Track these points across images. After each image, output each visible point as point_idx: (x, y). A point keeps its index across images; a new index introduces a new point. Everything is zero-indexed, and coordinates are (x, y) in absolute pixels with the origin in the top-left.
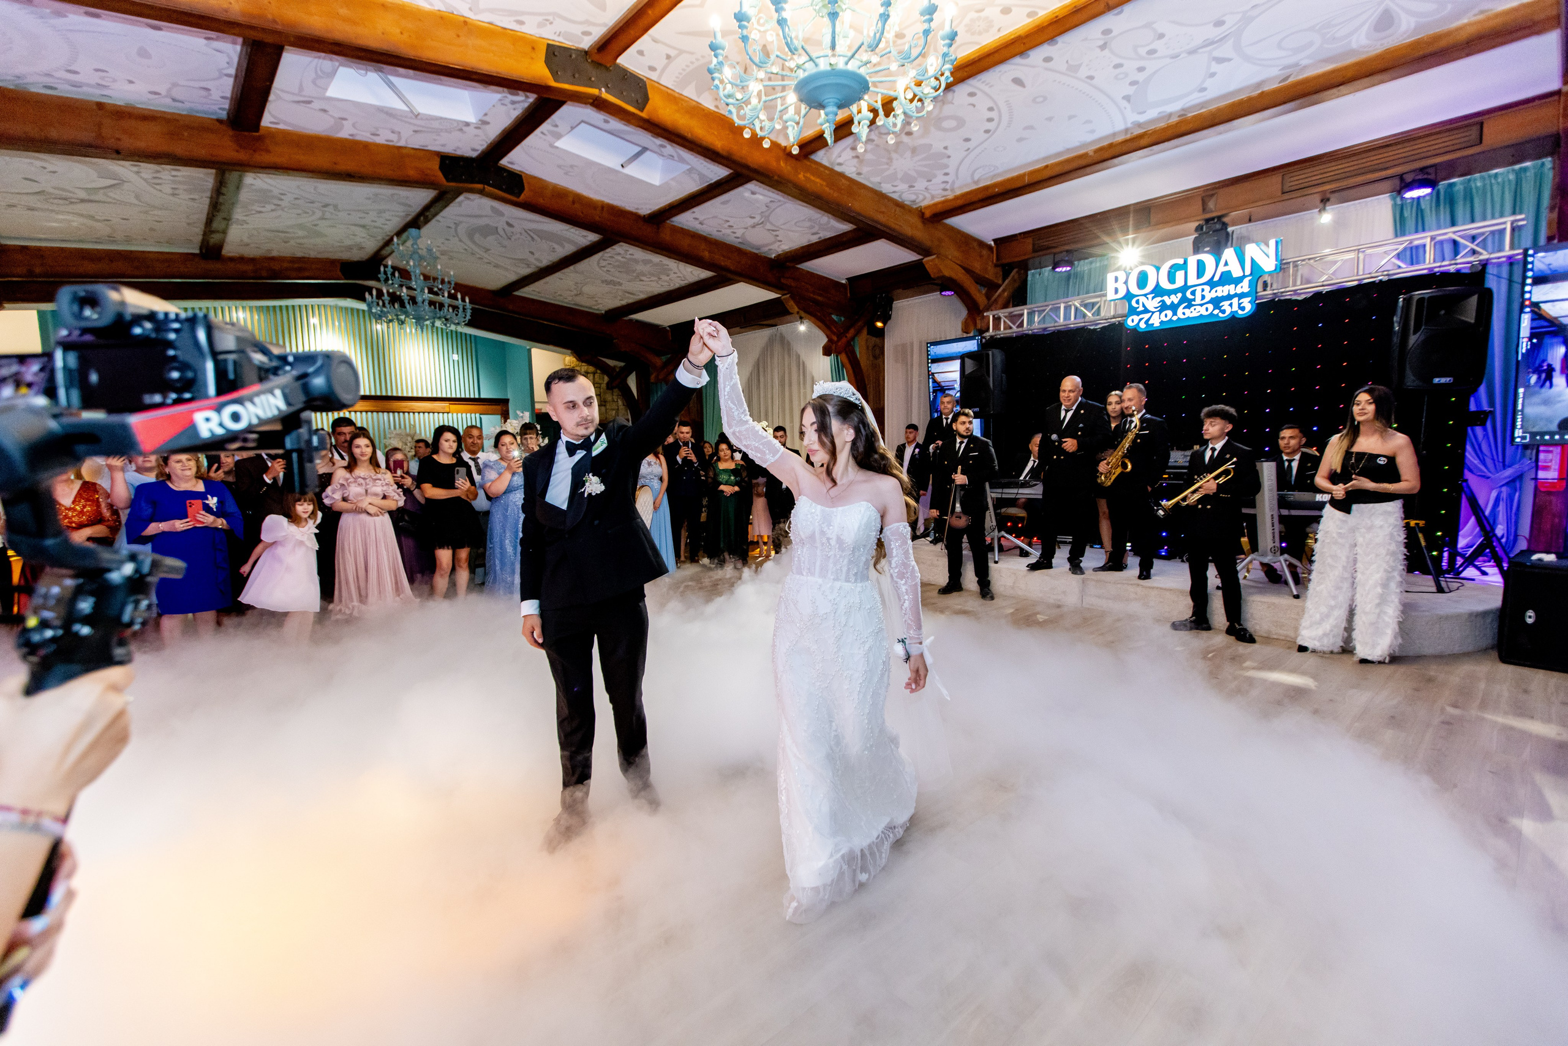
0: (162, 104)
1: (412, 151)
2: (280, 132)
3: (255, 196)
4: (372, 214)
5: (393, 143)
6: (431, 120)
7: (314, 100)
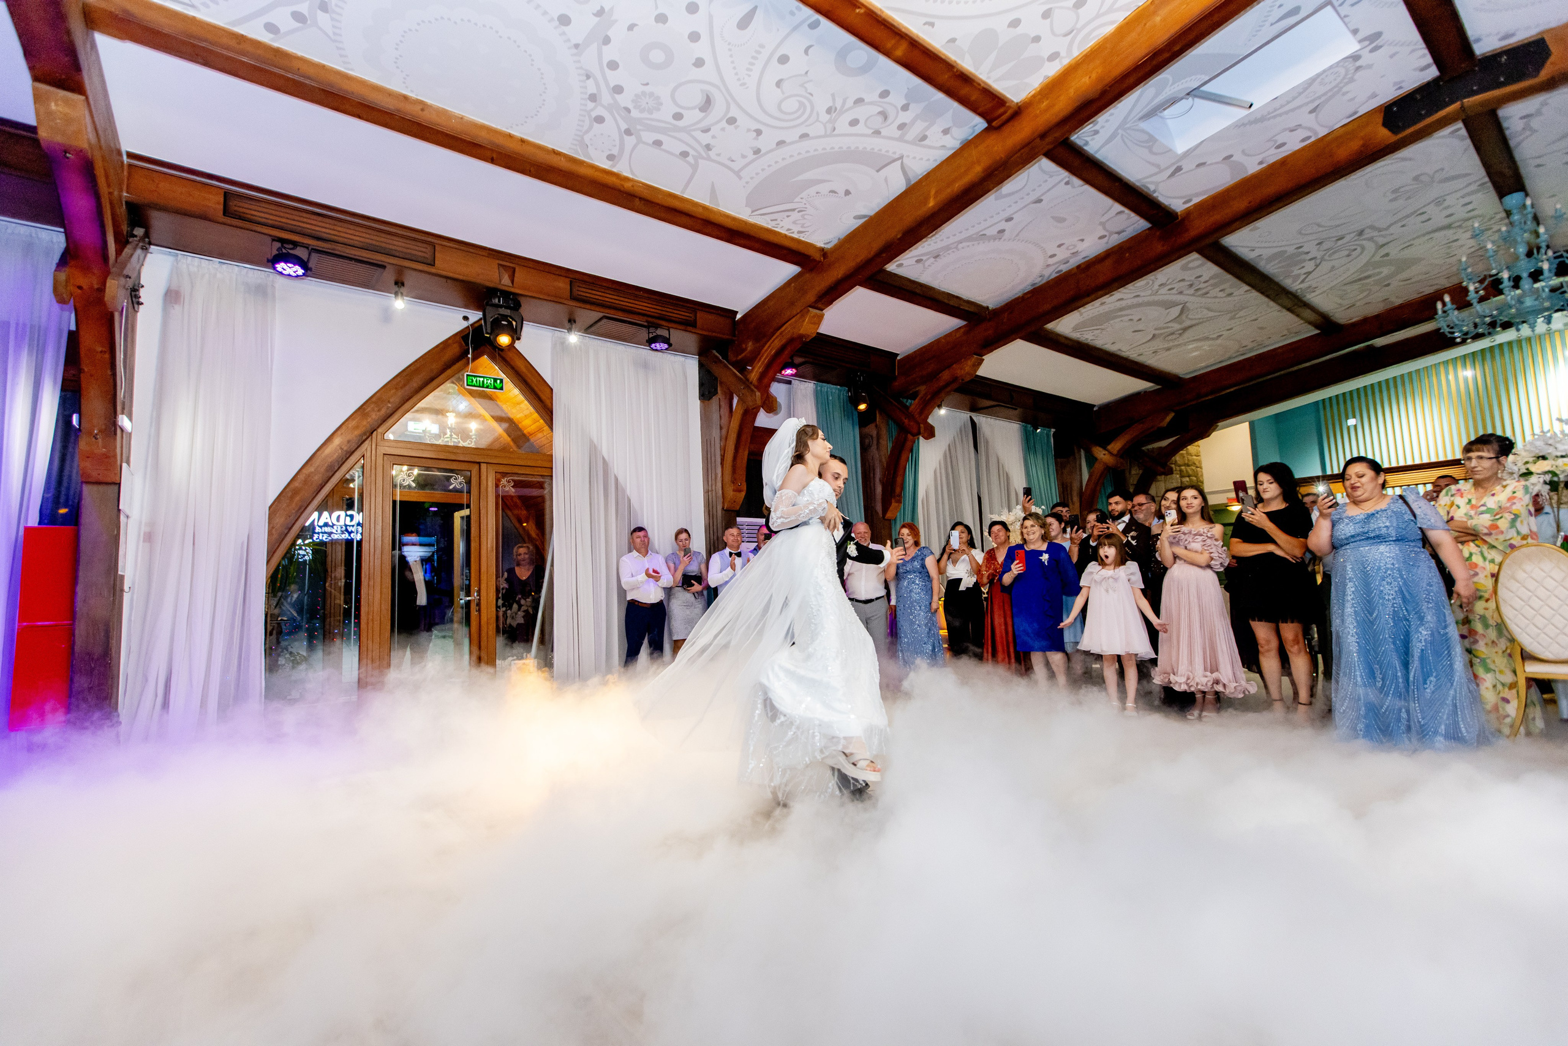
0: (1115, 240)
1: (1344, 129)
2: (1197, 206)
3: (1279, 263)
4: (1431, 210)
5: (1313, 139)
6: (1305, 89)
7: (1179, 164)
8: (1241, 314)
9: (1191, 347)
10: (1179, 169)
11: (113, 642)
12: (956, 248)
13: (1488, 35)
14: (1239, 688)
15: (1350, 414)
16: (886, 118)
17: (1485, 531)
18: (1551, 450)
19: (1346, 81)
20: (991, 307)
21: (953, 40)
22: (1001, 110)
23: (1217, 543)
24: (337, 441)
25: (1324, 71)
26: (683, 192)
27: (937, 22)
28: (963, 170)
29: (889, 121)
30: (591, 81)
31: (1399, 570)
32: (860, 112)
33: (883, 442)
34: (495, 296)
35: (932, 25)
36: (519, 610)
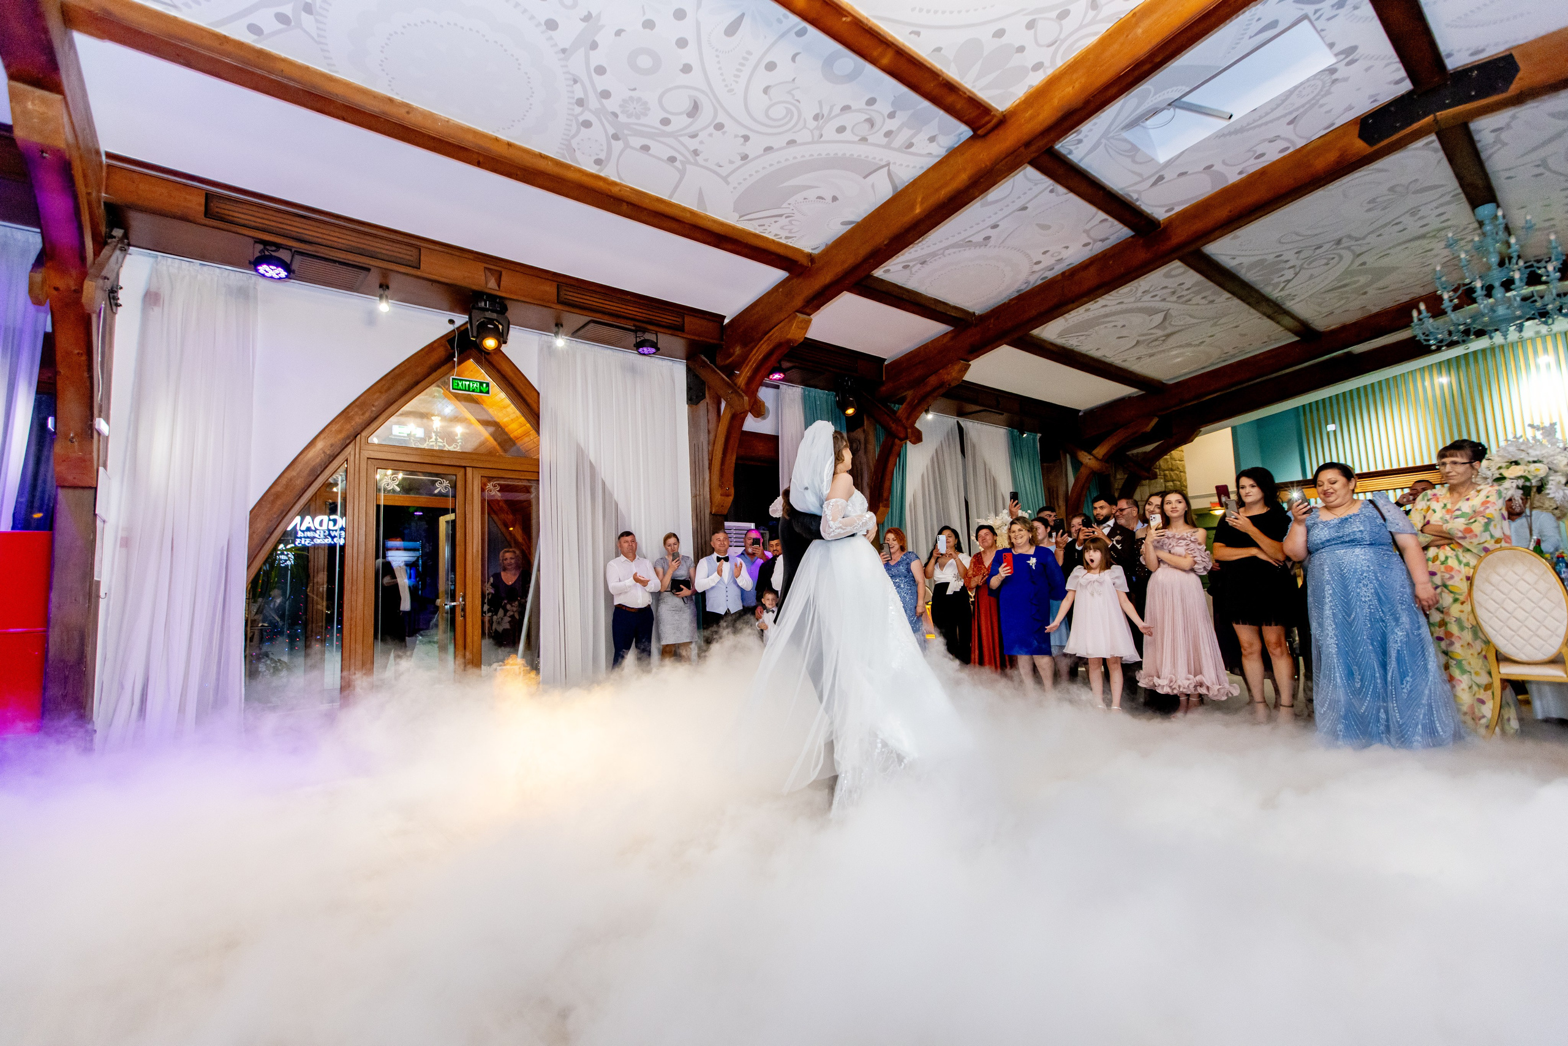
2: (1178, 214)
3: (1259, 271)
4: (1407, 220)
5: (1291, 150)
6: (1283, 101)
7: (1161, 174)
8: (1223, 321)
9: (1174, 353)
10: (1161, 178)
11: (89, 649)
12: (943, 254)
13: (1459, 51)
14: (1222, 691)
15: (1330, 420)
16: (872, 125)
17: (1460, 535)
18: (1523, 455)
19: (1322, 93)
20: (977, 313)
21: (938, 49)
22: (987, 119)
23: (1200, 547)
24: (320, 445)
25: (1302, 84)
26: (671, 196)
27: (923, 32)
28: (948, 178)
29: (876, 128)
30: (578, 86)
31: (1375, 573)
32: (847, 119)
33: (870, 447)
34: (482, 299)
35: (918, 34)
36: (505, 615)
